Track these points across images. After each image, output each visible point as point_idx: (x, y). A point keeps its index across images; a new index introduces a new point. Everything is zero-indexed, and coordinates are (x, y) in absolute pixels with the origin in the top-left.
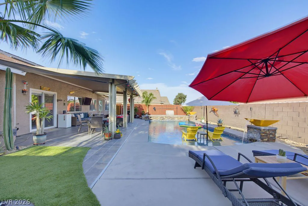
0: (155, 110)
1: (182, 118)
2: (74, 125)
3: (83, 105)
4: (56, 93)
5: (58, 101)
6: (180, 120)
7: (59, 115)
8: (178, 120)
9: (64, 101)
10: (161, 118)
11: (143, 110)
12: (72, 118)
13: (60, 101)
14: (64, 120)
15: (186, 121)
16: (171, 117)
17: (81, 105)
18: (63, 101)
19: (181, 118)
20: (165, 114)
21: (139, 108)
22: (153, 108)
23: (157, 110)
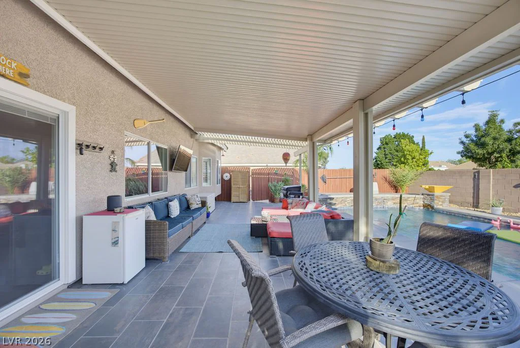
0: (325, 182)
2: (156, 255)
3: (171, 169)
4: (71, 110)
5: (80, 147)
7: (85, 218)
9: (113, 152)
12: (148, 223)
13: (96, 154)
14: (115, 243)
17: (166, 170)
18: (106, 153)
22: (320, 177)
23: (329, 183)
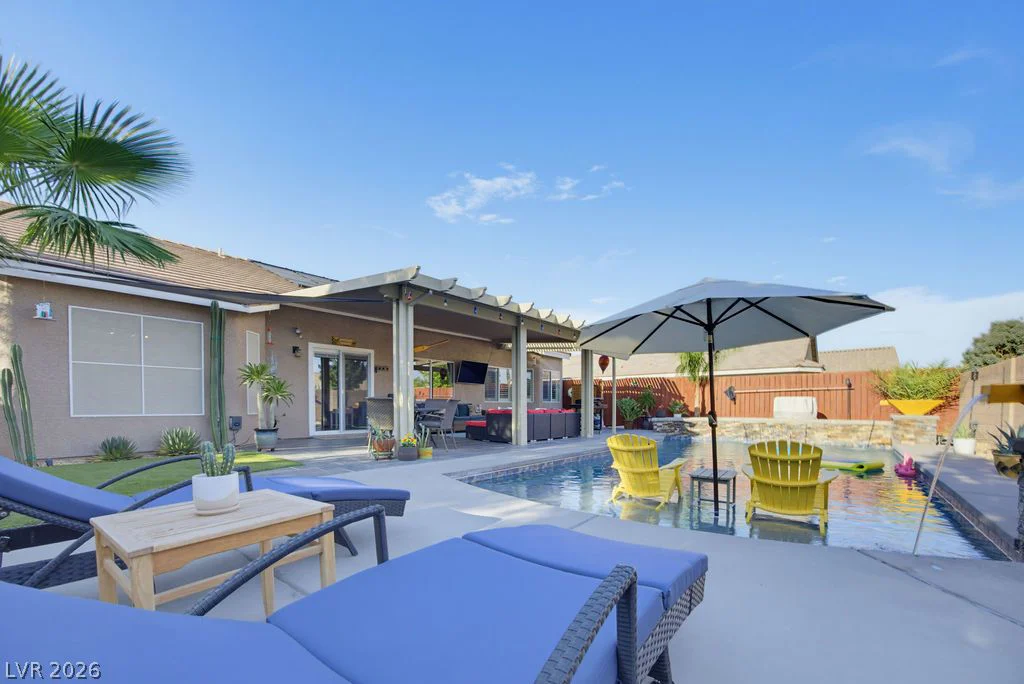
0: (734, 399)
1: (854, 431)
3: (456, 381)
4: (371, 351)
5: (376, 369)
6: (841, 441)
8: (831, 442)
10: (739, 427)
11: (682, 398)
13: (384, 371)
15: (878, 447)
16: (789, 428)
17: (452, 382)
19: (847, 431)
20: (768, 411)
21: (662, 389)
22: (724, 390)
23: (743, 400)
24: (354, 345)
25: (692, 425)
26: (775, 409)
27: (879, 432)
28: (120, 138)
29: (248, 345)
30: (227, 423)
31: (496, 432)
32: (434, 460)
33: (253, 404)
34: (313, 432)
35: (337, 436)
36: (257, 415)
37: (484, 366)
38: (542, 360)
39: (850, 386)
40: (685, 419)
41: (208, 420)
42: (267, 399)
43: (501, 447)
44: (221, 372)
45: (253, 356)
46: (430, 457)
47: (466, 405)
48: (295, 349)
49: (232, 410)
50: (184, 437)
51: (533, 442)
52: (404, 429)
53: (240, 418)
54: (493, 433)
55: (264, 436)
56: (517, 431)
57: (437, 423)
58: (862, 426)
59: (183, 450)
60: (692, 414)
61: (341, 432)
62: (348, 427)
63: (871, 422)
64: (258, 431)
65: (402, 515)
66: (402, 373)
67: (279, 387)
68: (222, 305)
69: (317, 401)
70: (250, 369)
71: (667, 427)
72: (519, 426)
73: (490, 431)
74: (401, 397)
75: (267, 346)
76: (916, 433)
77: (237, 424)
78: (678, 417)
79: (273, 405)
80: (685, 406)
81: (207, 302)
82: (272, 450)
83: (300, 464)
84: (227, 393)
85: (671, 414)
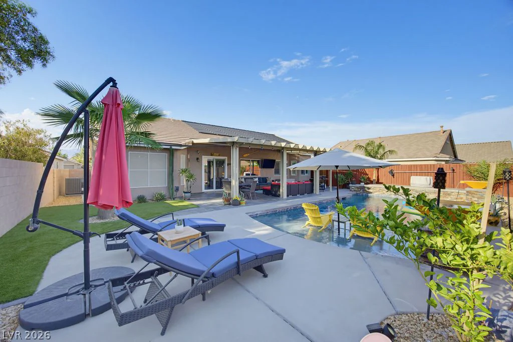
0: (393, 176)
1: (449, 195)
3: (262, 168)
4: (226, 158)
5: (228, 164)
11: (367, 175)
20: (408, 182)
22: (388, 171)
23: (398, 177)
24: (219, 155)
25: (369, 188)
26: (411, 182)
27: (462, 196)
28: (149, 111)
29: (181, 161)
30: (174, 188)
31: (275, 192)
32: (246, 205)
33: (182, 182)
34: (204, 190)
35: (213, 192)
36: (184, 186)
37: (274, 161)
38: (301, 157)
39: (453, 170)
40: (365, 186)
41: (168, 188)
42: (188, 181)
43: (275, 199)
44: (172, 171)
45: (183, 166)
46: (244, 204)
47: (266, 178)
48: (197, 159)
49: (176, 184)
50: (161, 195)
51: (290, 196)
52: (235, 194)
53: (178, 187)
54: (274, 193)
55: (186, 194)
56: (282, 192)
57: (248, 190)
58: (453, 192)
59: (161, 198)
60: (372, 182)
61: (214, 190)
62: (216, 189)
63: (457, 191)
64: (184, 192)
65: (223, 231)
66: (234, 172)
67: (191, 176)
68: (173, 147)
69: (205, 172)
70: (182, 170)
71: (356, 189)
72: (283, 190)
73: (272, 192)
74: (234, 181)
75: (188, 160)
76: (478, 198)
77: (177, 189)
78: (362, 184)
79: (189, 183)
80: (369, 178)
81: (169, 147)
82: (189, 199)
83: (198, 206)
84: (174, 178)
85: (360, 182)
